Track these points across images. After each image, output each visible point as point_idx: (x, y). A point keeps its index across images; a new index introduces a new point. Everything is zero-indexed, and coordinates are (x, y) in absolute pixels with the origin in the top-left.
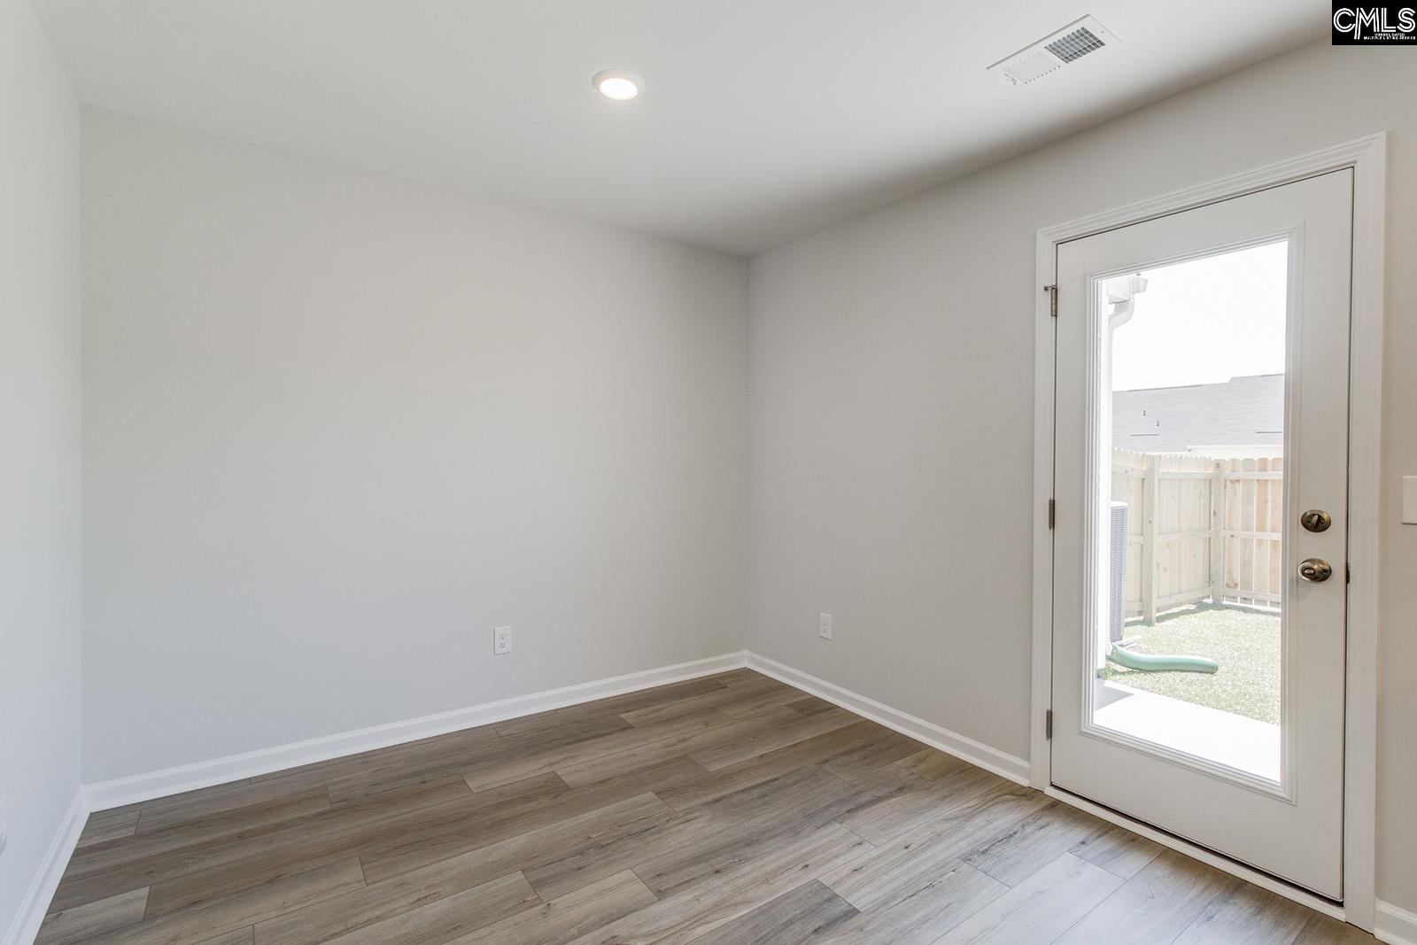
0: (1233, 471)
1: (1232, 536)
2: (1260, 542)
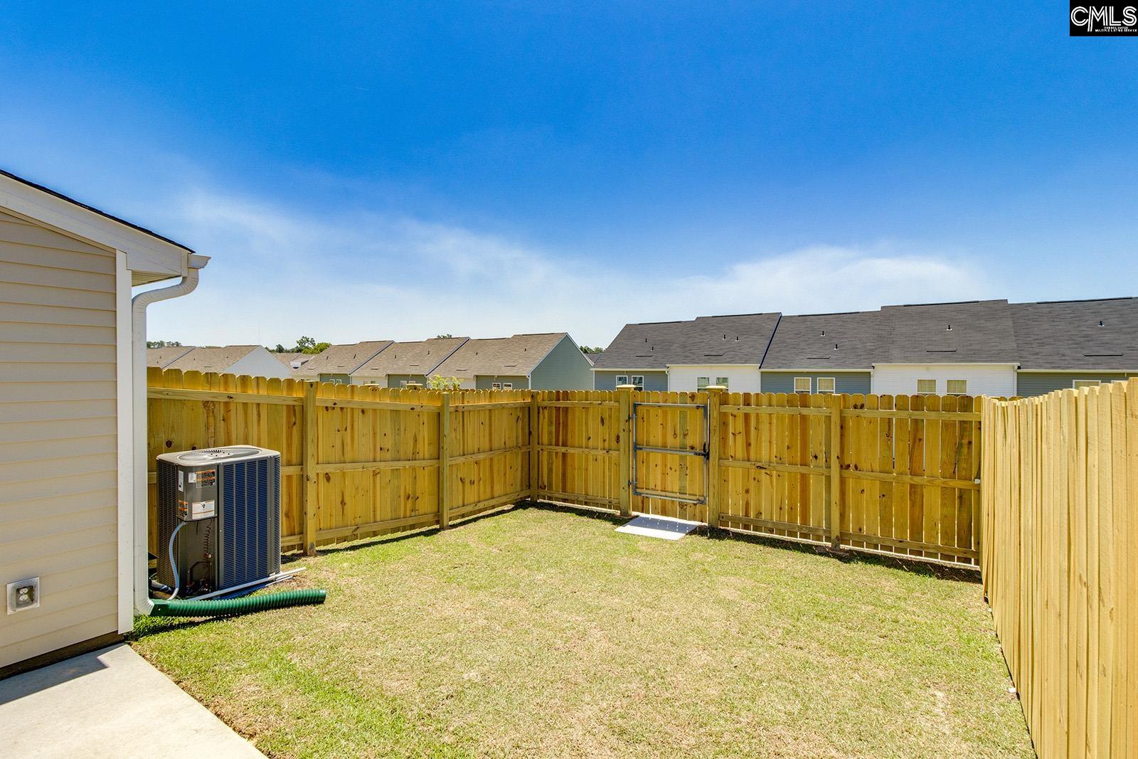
2: (557, 453)
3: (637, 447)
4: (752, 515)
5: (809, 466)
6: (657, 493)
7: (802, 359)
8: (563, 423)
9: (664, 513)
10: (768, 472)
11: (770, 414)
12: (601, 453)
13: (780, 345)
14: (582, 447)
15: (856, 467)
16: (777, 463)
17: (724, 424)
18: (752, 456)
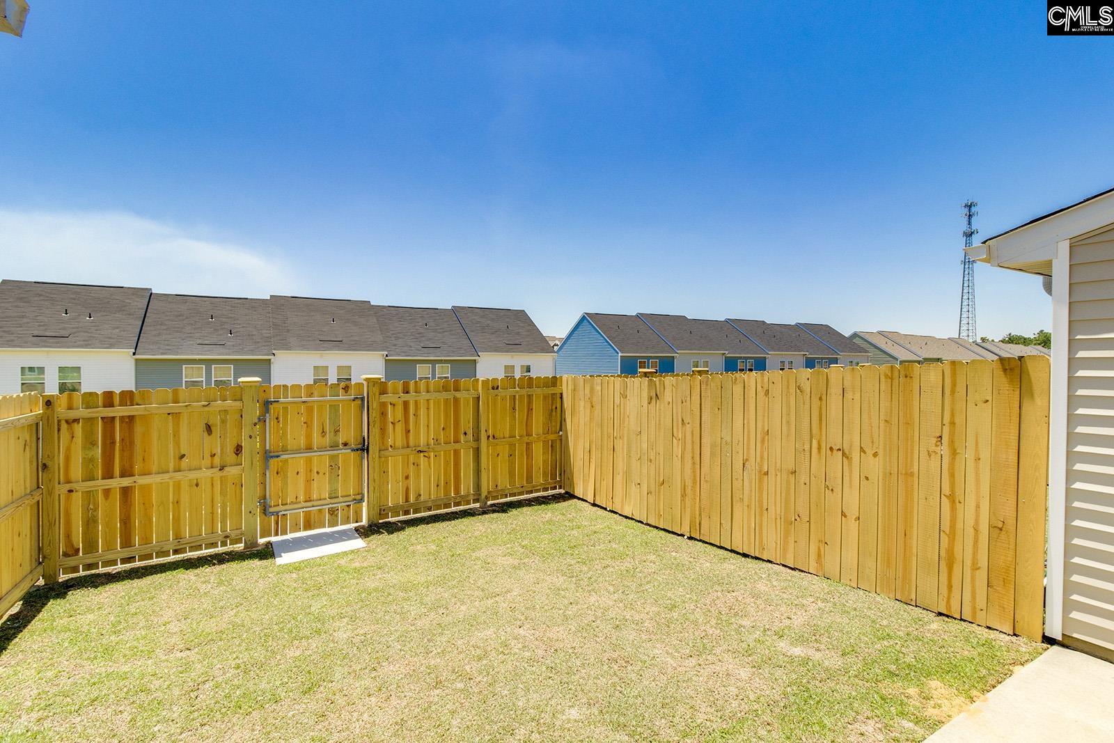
0: (70, 408)
1: (71, 491)
2: (107, 492)
3: (267, 456)
4: (412, 499)
5: (460, 442)
6: (299, 506)
7: (192, 345)
8: (122, 440)
9: (308, 526)
10: (426, 454)
11: (428, 400)
12: (205, 474)
13: (159, 327)
14: (168, 472)
15: (494, 436)
16: (435, 445)
17: (383, 414)
18: (411, 444)
